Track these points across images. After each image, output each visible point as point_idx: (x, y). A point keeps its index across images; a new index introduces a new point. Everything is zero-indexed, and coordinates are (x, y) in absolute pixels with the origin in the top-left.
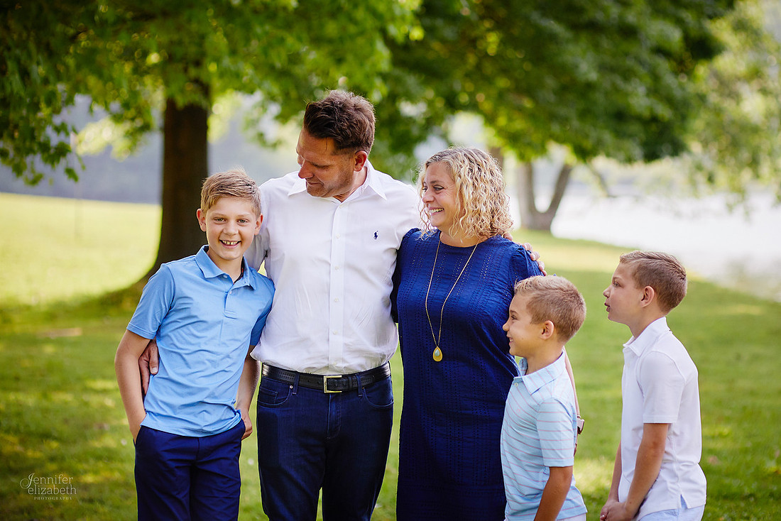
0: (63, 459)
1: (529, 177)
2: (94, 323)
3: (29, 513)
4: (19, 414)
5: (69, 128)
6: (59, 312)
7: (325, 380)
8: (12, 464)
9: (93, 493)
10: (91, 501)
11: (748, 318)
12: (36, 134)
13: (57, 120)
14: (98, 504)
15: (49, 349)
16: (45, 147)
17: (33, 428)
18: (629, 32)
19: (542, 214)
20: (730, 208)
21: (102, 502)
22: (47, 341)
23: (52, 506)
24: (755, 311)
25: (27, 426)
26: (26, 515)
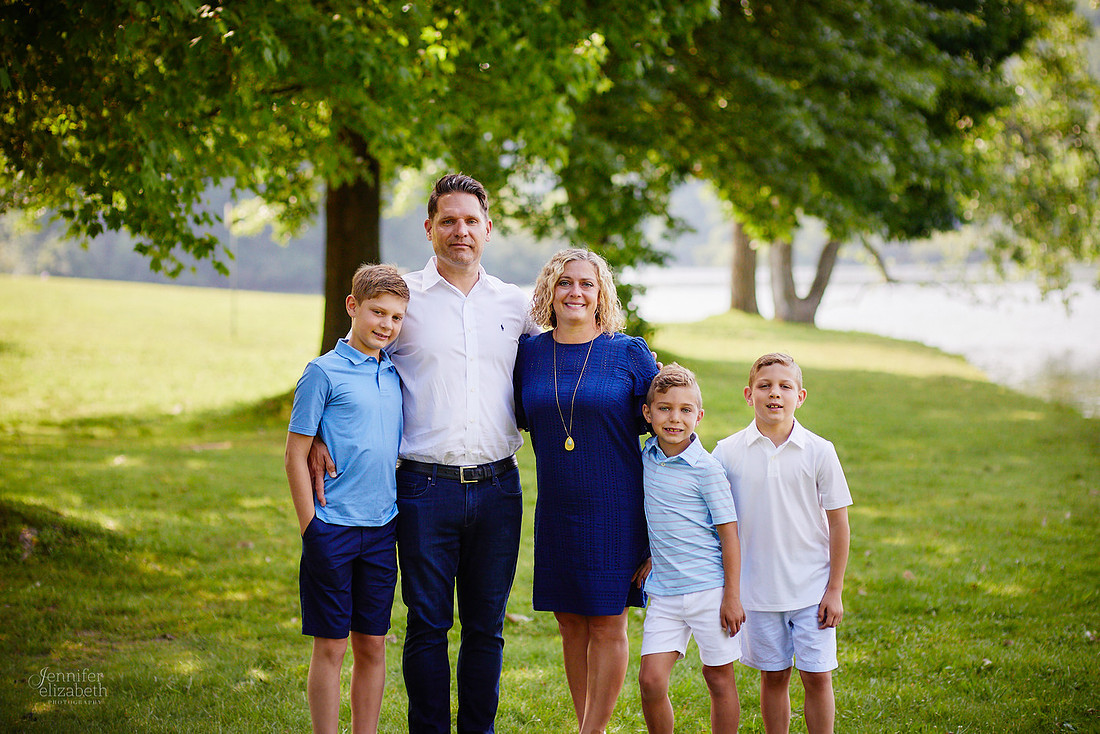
0: (200, 576)
1: (787, 255)
2: (247, 435)
3: (161, 628)
4: (154, 532)
5: (212, 217)
6: (207, 424)
7: (462, 471)
8: (145, 582)
9: (231, 609)
10: (228, 616)
11: (1023, 425)
12: (178, 226)
13: (197, 209)
14: (234, 619)
15: (194, 464)
16: (188, 241)
17: (170, 546)
18: (867, 90)
19: (802, 300)
20: (1045, 293)
21: (239, 617)
22: (192, 455)
23: (186, 621)
24: (1032, 416)
25: (163, 544)
26: (158, 629)
